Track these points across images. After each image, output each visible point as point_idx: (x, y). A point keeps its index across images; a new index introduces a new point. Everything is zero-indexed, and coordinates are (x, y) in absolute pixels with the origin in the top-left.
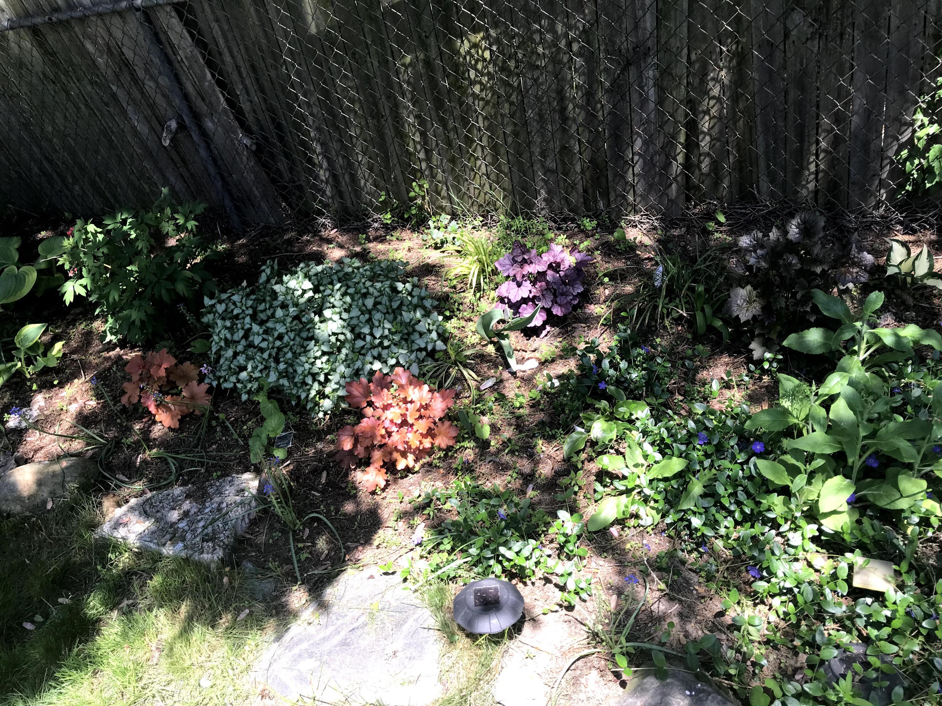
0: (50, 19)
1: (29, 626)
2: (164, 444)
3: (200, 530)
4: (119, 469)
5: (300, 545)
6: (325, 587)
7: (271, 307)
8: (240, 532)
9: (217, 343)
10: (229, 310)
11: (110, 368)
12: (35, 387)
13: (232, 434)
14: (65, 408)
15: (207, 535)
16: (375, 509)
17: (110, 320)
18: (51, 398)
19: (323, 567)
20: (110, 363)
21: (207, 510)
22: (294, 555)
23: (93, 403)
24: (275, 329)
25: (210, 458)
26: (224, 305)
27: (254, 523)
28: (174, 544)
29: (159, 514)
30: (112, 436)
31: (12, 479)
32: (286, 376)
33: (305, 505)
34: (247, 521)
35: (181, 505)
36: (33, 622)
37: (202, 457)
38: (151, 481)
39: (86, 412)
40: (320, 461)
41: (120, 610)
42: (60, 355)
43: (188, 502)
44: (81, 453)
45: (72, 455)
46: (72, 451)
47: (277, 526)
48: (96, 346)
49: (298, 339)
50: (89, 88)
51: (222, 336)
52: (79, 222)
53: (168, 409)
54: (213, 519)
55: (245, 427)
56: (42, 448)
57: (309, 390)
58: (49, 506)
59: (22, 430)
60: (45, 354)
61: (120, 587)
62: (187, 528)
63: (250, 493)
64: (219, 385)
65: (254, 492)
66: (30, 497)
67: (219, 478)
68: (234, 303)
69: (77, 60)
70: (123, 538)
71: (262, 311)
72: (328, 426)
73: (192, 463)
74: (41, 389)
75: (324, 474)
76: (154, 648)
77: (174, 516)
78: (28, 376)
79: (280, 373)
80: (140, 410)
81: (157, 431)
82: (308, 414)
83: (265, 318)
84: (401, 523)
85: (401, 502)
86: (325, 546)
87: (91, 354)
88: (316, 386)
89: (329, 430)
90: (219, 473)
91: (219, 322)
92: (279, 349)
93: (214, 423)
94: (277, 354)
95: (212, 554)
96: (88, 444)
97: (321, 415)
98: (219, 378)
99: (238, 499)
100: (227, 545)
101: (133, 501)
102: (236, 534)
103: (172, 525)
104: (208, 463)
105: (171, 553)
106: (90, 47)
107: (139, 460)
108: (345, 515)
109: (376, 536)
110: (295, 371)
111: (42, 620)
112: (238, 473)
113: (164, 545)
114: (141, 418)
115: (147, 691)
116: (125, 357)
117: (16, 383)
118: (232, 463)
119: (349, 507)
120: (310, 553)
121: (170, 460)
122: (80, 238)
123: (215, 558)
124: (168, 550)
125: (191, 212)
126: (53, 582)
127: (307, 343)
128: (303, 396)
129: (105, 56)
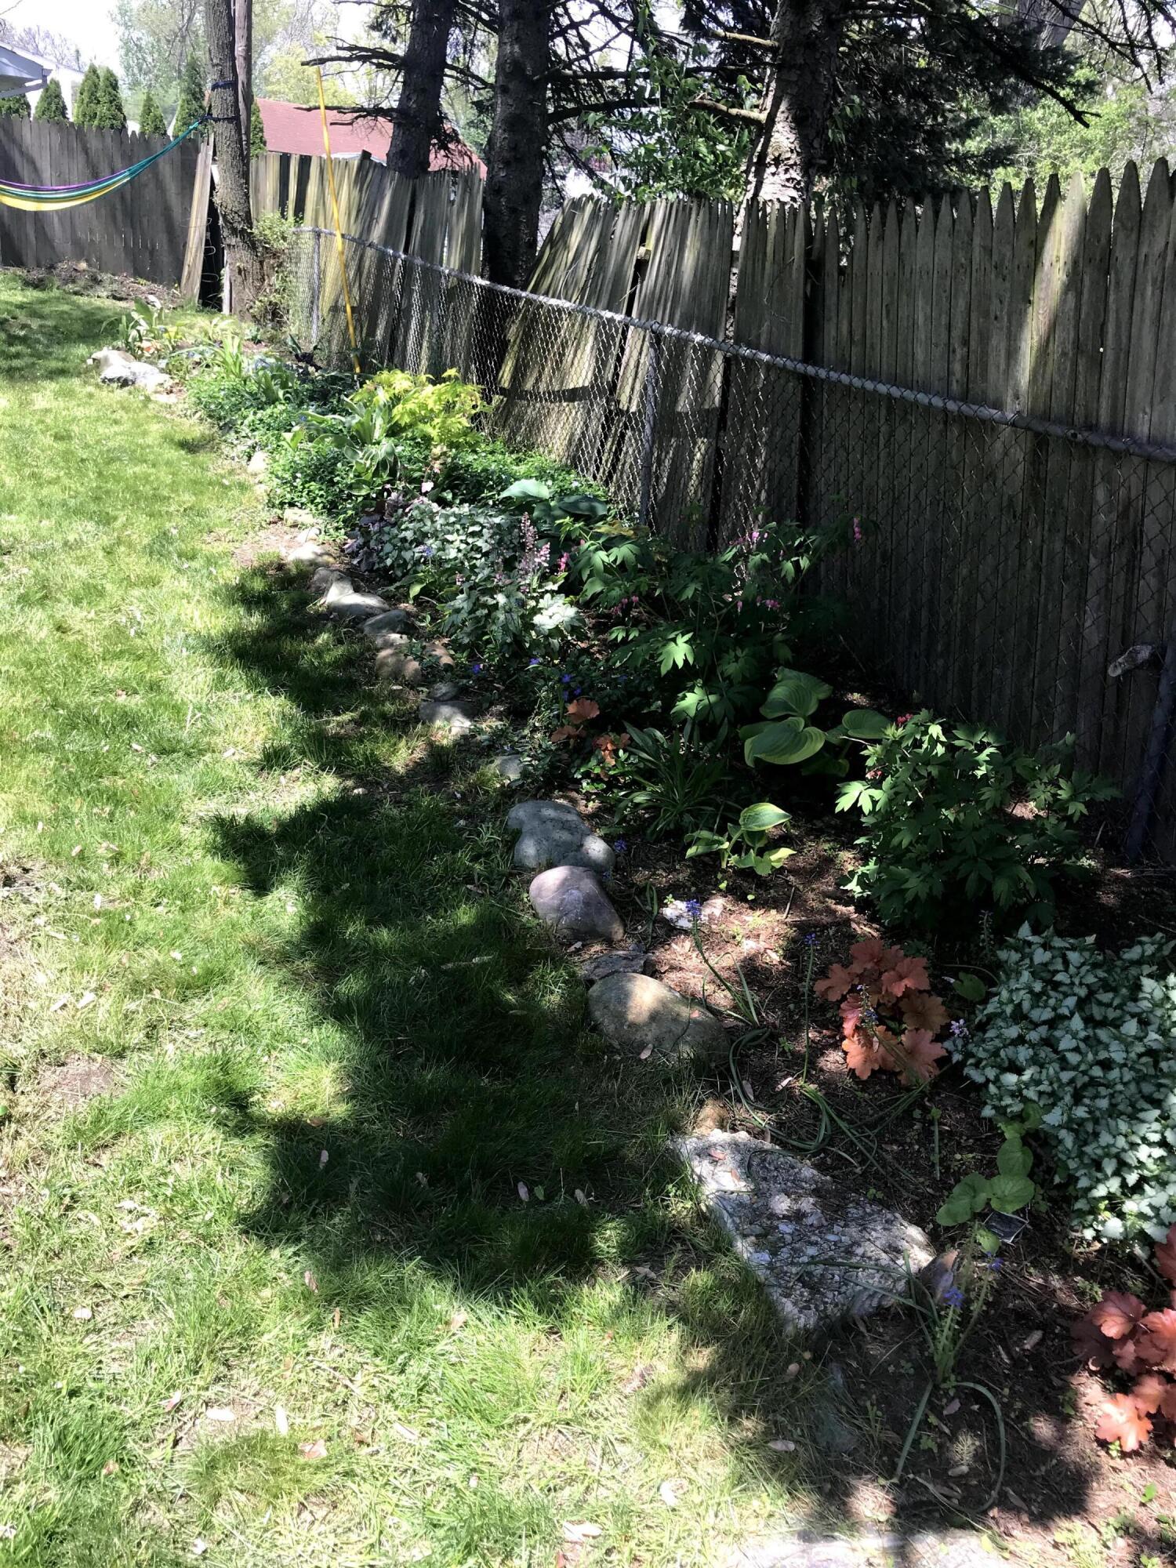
0: (1074, 435)
1: (523, 1192)
2: (829, 1086)
3: (805, 1259)
4: (752, 1075)
5: (933, 1420)
6: (930, 1527)
7: (1120, 1007)
8: (855, 1311)
9: (1001, 1003)
10: (1051, 968)
11: (826, 927)
12: (723, 886)
13: (933, 1149)
14: (738, 938)
15: (810, 1274)
16: (1089, 1474)
17: (872, 865)
18: (731, 912)
19: (946, 1491)
20: (830, 920)
21: (831, 1237)
22: (914, 1428)
23: (775, 958)
24: (1107, 1047)
25: (880, 1159)
26: (1048, 955)
27: (882, 1313)
28: (758, 1247)
29: (764, 1185)
30: (771, 1020)
31: (630, 986)
32: (1076, 1132)
33: (976, 1359)
34: (875, 1303)
35: (800, 1196)
36: (531, 1191)
37: (870, 1150)
38: (780, 1124)
39: (759, 963)
40: (1042, 1308)
41: (633, 1273)
42: (778, 865)
43: (811, 1200)
44: (721, 1013)
45: (709, 1008)
46: (712, 1001)
47: (915, 1352)
48: (827, 884)
49: (1133, 1087)
50: (1058, 546)
51: (1016, 999)
52: (924, 714)
53: (868, 1043)
54: (832, 1258)
55: (958, 1156)
56: (681, 969)
57: (1099, 1181)
58: (645, 1055)
59: (674, 928)
60: (761, 853)
61: (653, 1241)
62: (788, 1238)
63: (907, 1264)
64: (962, 1064)
65: (914, 1269)
66: (632, 1025)
67: (874, 1201)
68: (1066, 963)
69: (1070, 502)
70: (700, 1177)
71: (1100, 1003)
72: (1087, 1260)
73: (850, 1147)
74: (729, 891)
75: (1037, 1336)
76: (638, 1370)
77: (782, 1204)
78: (724, 866)
79: (1070, 1120)
80: (829, 1015)
81: (831, 1060)
82: (1067, 1215)
83: (1098, 1017)
84: (1122, 1543)
85: (1143, 1505)
86: (967, 1458)
87: (813, 890)
88: (1114, 1185)
89: (1087, 1269)
90: (880, 1195)
91: (1026, 976)
92: (1093, 1082)
93: (917, 1113)
94: (1085, 1086)
95: (800, 1312)
96: (735, 1008)
97: (1089, 1234)
98: (969, 1055)
99: (885, 1259)
100: (827, 1316)
101: (742, 1136)
102: (848, 1309)
103: (772, 1216)
104: (872, 1165)
105: (745, 1256)
106: (1100, 495)
107: (785, 1083)
108: (1031, 1435)
109: (1064, 1524)
110: (1096, 1135)
111: (541, 1198)
112: (904, 1216)
113: (745, 1236)
114: (822, 1025)
115: (592, 1423)
116: (854, 925)
117: (705, 864)
118: (905, 1194)
119: (1043, 1428)
120: (940, 1446)
121: (825, 1119)
122: (912, 734)
123: (802, 1322)
124: (743, 1248)
125: (1087, 791)
126: (586, 1161)
127: (1146, 1106)
128: (1083, 1183)
129: (1114, 516)
